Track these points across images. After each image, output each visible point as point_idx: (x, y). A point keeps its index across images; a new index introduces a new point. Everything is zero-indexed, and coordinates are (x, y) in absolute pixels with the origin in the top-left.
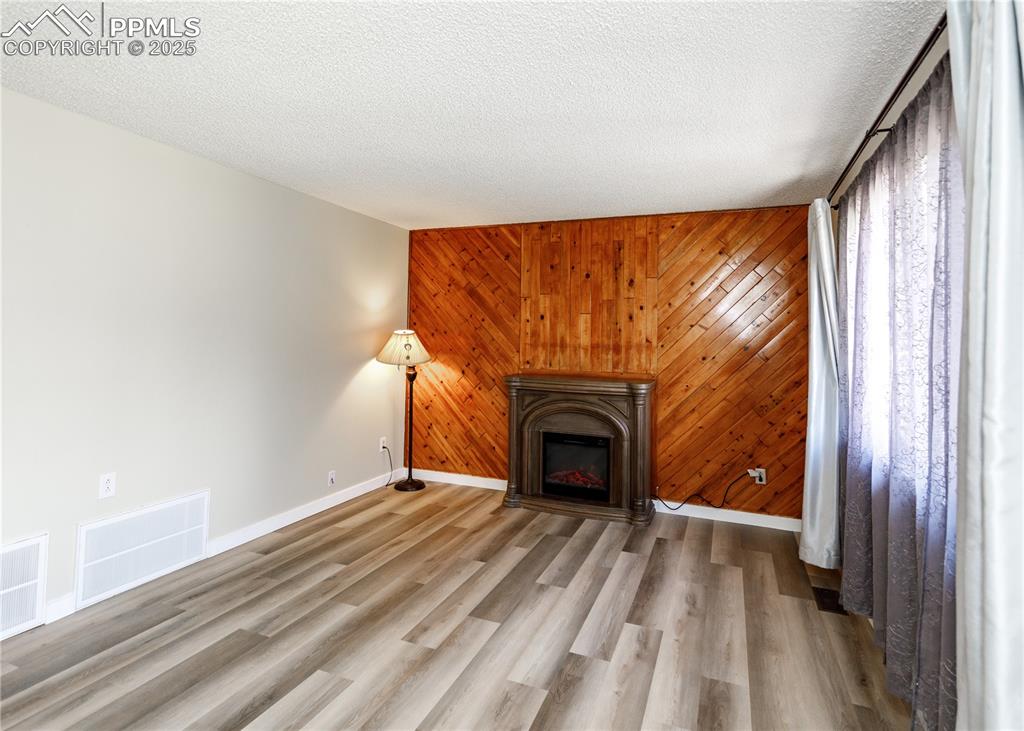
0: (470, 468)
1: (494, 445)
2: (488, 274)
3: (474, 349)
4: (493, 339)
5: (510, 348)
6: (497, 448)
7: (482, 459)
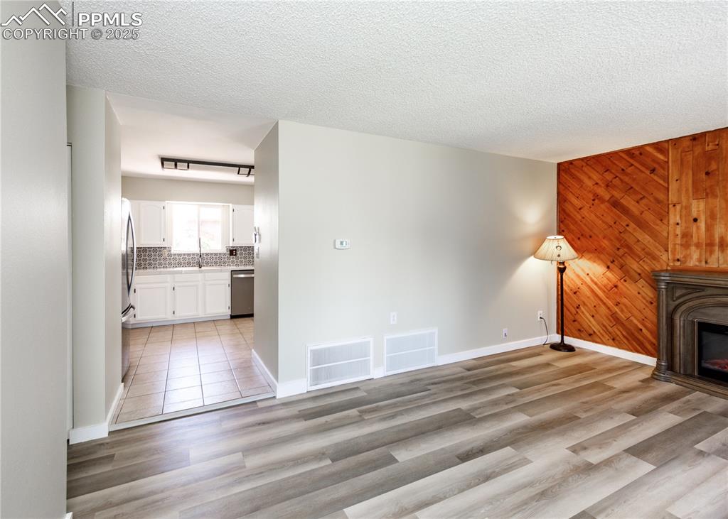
0: (615, 342)
1: (640, 326)
2: (632, 188)
3: (618, 249)
4: (638, 241)
5: (656, 248)
6: (644, 330)
7: (628, 337)
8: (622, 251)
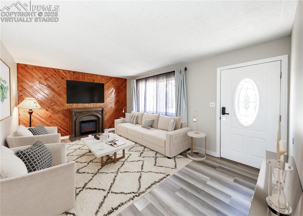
2: (56, 82)
4: (58, 100)
5: (65, 102)
8: (52, 104)
